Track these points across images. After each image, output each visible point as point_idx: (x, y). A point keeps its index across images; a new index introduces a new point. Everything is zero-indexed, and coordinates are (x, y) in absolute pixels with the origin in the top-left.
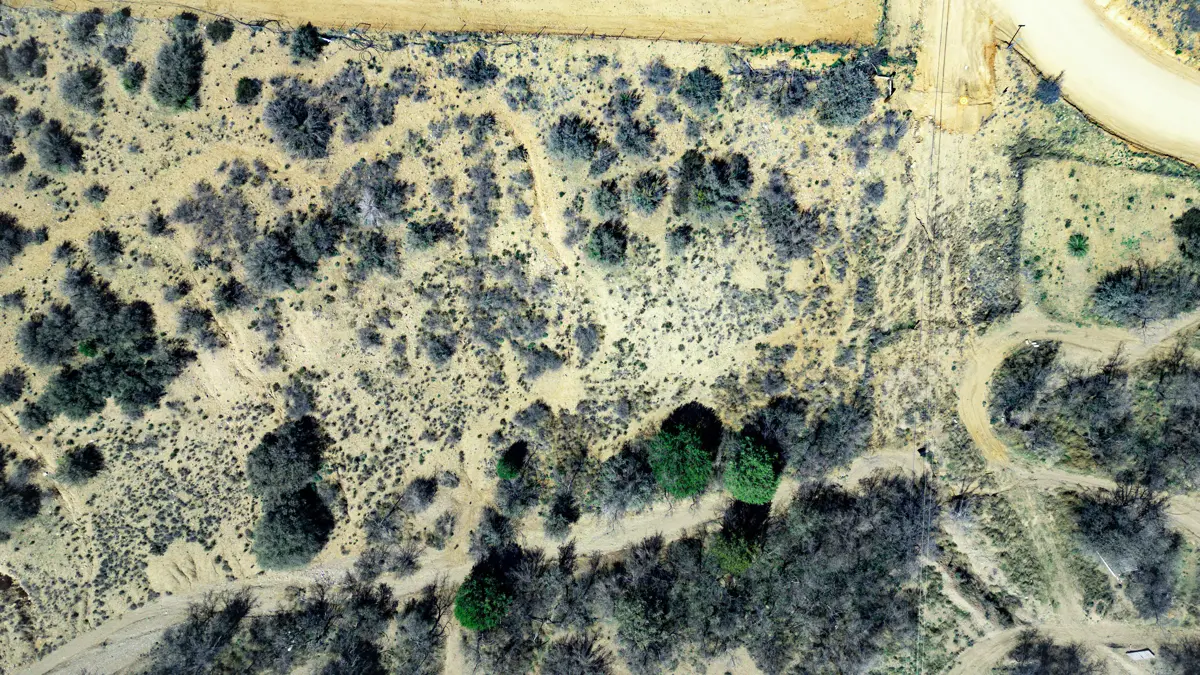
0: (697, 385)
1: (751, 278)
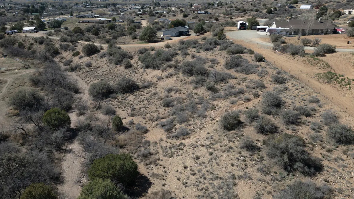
0: (163, 182)
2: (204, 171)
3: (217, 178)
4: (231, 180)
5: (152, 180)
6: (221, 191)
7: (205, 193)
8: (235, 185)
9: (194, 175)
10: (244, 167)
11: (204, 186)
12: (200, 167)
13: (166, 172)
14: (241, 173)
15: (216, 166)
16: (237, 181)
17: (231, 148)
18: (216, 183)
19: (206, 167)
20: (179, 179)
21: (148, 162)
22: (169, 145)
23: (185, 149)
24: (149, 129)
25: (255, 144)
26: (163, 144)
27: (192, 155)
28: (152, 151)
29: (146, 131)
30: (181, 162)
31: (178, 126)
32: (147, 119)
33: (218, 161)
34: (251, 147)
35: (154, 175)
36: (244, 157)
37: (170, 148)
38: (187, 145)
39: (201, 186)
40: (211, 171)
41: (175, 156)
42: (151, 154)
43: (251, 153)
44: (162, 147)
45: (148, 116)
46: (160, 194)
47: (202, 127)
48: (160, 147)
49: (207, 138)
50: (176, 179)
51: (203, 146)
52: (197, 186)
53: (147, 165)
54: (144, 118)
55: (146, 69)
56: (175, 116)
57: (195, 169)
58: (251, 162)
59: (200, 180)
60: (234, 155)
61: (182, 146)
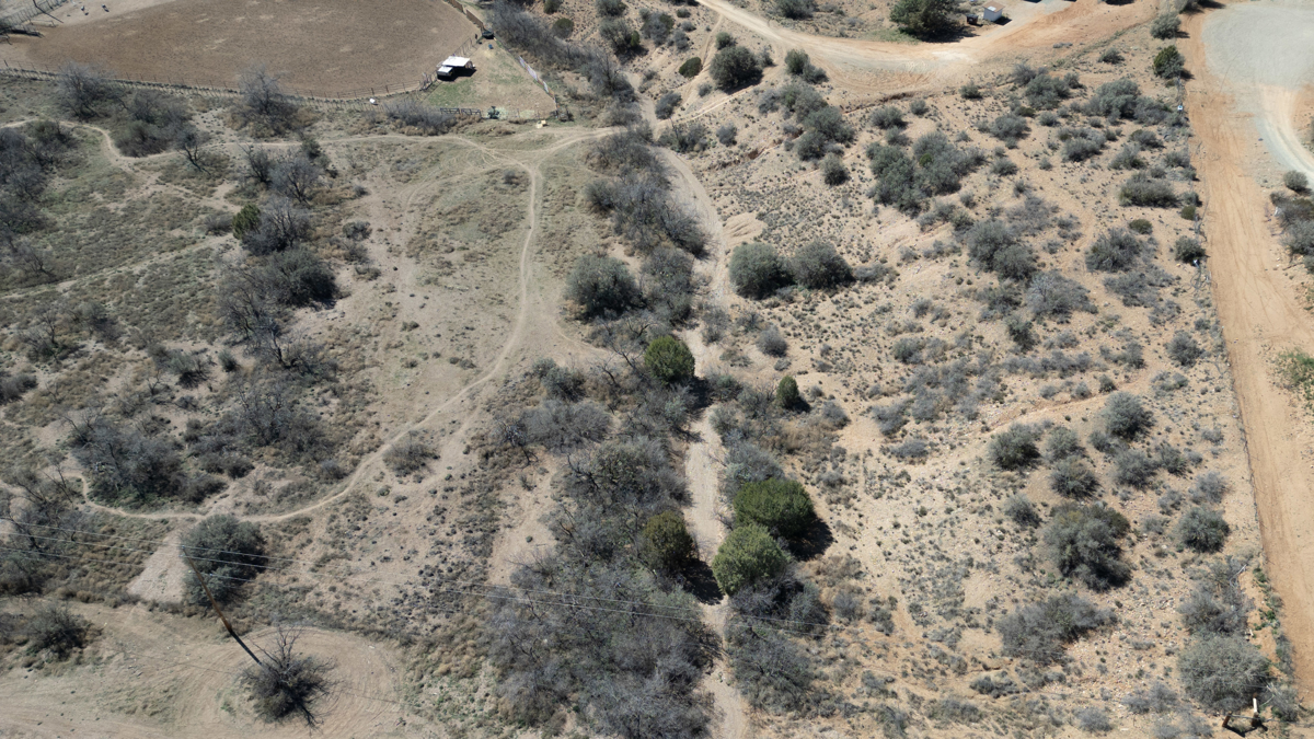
0: (852, 542)
1: (977, 590)
2: (925, 541)
3: (942, 558)
4: (963, 567)
5: (835, 534)
6: (940, 582)
7: (914, 577)
8: (967, 576)
9: (906, 542)
10: (994, 549)
11: (917, 566)
12: (920, 532)
13: (861, 525)
14: (985, 560)
15: (949, 536)
16: (972, 570)
17: (989, 508)
18: (938, 565)
19: (931, 534)
20: (879, 544)
21: (834, 497)
22: (881, 471)
23: (908, 486)
24: (851, 417)
25: (1035, 510)
26: (871, 465)
27: (915, 504)
28: (846, 475)
29: (843, 422)
30: (892, 513)
31: (911, 426)
32: (851, 389)
33: (955, 528)
34: (1025, 517)
35: (840, 525)
36: (1003, 531)
37: (881, 477)
38: (913, 479)
39: (913, 565)
40: (937, 543)
41: (885, 496)
42: (842, 482)
43: (1018, 527)
44: (865, 471)
45: (855, 379)
46: (843, 562)
47: (956, 443)
48: (862, 469)
49: (956, 475)
50: (875, 541)
51: (941, 490)
52: (906, 563)
53: (831, 502)
54: (846, 385)
55: (880, 206)
56: (911, 396)
57: (912, 534)
58: (1011, 544)
59: (913, 553)
60: (988, 523)
61: (904, 480)
